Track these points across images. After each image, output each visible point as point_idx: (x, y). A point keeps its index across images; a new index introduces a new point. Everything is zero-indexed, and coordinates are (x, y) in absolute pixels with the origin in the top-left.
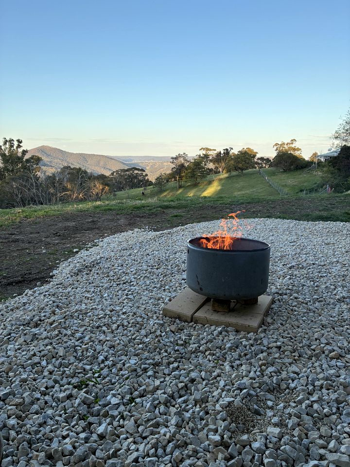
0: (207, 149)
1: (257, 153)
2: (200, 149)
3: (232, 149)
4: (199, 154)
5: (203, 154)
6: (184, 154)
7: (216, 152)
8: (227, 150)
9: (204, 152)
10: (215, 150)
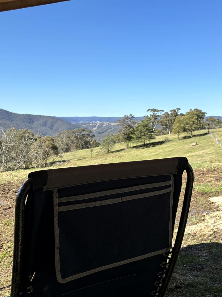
0: (154, 110)
1: (205, 113)
2: (148, 111)
3: (179, 109)
4: (146, 116)
5: (151, 115)
6: (131, 115)
7: (163, 113)
8: (174, 111)
9: (152, 113)
10: (163, 111)
